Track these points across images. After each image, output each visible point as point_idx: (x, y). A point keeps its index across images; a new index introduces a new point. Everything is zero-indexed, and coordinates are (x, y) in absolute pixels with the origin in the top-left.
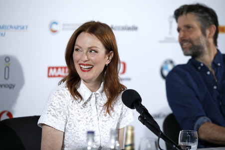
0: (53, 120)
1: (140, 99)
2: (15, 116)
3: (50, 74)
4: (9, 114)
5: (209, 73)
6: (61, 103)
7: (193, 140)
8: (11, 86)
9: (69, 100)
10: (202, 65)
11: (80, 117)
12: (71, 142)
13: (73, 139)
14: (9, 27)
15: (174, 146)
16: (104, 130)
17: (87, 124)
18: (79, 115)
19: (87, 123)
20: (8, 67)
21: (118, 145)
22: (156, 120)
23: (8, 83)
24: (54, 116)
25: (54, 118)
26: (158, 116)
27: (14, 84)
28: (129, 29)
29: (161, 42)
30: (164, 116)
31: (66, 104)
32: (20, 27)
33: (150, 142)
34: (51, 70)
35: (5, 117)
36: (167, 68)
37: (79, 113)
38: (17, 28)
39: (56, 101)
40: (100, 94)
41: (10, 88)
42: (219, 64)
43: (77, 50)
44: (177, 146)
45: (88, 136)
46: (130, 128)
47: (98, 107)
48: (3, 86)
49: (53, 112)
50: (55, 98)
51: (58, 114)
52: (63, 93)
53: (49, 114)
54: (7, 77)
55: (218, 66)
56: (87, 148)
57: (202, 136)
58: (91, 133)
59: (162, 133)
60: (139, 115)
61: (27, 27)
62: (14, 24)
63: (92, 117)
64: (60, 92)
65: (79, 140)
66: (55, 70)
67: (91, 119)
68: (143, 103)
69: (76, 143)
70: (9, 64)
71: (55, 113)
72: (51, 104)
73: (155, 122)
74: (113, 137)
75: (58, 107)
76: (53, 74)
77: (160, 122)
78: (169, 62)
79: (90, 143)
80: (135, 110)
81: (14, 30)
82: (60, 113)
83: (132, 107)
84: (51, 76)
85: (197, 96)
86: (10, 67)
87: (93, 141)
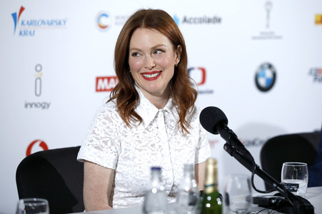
0: (96, 154)
1: (226, 121)
2: (50, 148)
4: (43, 144)
7: (300, 177)
8: (45, 106)
9: (119, 124)
11: (141, 144)
12: (131, 179)
13: (134, 175)
14: (40, 23)
15: (275, 185)
17: (154, 154)
18: (140, 142)
19: (154, 152)
20: (40, 78)
21: (195, 185)
23: (41, 102)
24: (97, 147)
25: (97, 151)
26: (253, 143)
27: (48, 102)
28: (209, 21)
29: (254, 38)
30: (261, 142)
31: (114, 130)
32: (56, 21)
33: (241, 179)
34: (100, 81)
36: (264, 76)
37: (140, 139)
38: (51, 23)
39: (99, 126)
40: (169, 111)
41: (44, 107)
43: (135, 54)
44: (278, 185)
45: (152, 173)
46: (211, 161)
47: (168, 130)
48: (34, 106)
49: (96, 142)
50: (99, 123)
51: (103, 144)
52: (110, 115)
53: (91, 146)
54: (38, 93)
59: (258, 167)
60: (225, 142)
61: (65, 22)
62: (48, 18)
63: (160, 144)
64: (105, 114)
65: (142, 176)
66: (106, 81)
67: (160, 146)
68: (230, 126)
69: (138, 181)
70: (41, 74)
71: (98, 143)
72: (94, 131)
73: (248, 152)
74: (188, 174)
75: (103, 135)
76: (103, 88)
77: (256, 153)
78: (266, 66)
80: (219, 135)
81: (47, 26)
82: (106, 143)
83: (214, 132)
84: (101, 90)
86: (42, 78)
87: (160, 180)
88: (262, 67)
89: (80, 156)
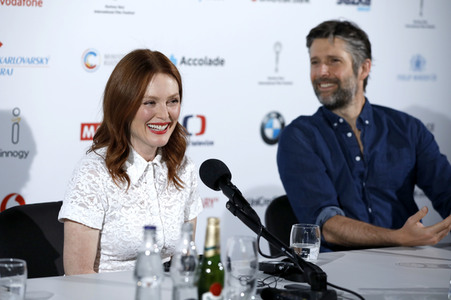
0: (80, 212)
1: (228, 175)
2: (28, 202)
3: (84, 136)
4: (20, 199)
5: (350, 135)
6: (92, 185)
7: (312, 240)
8: (23, 155)
9: (105, 179)
10: (341, 121)
11: (130, 201)
12: (116, 241)
13: (121, 236)
14: (19, 61)
15: (283, 249)
16: (168, 221)
19: (142, 211)
20: (17, 124)
22: (254, 208)
23: (18, 150)
24: (81, 205)
25: (82, 209)
26: (258, 202)
28: (211, 63)
30: (266, 201)
31: (101, 186)
32: (37, 59)
33: (246, 242)
34: (86, 128)
35: (12, 203)
36: (271, 126)
38: (31, 61)
39: (84, 182)
40: (158, 163)
41: (21, 157)
42: (367, 122)
44: (287, 249)
45: (145, 233)
46: (212, 220)
47: (157, 185)
48: (10, 154)
49: (80, 199)
50: (82, 178)
51: (89, 202)
52: (95, 168)
53: (74, 203)
54: (15, 140)
55: (365, 124)
56: (144, 253)
57: (329, 238)
58: (151, 229)
60: (227, 199)
61: (47, 60)
62: (28, 55)
63: (149, 201)
64: (90, 167)
66: (92, 128)
67: (149, 204)
68: (234, 181)
69: (125, 243)
70: (19, 119)
71: (83, 200)
72: (77, 186)
73: (253, 212)
75: (88, 191)
76: (89, 135)
77: (261, 212)
78: (274, 115)
79: (149, 244)
80: (221, 192)
81: (27, 64)
82: (92, 199)
83: (215, 187)
84: (86, 139)
85: (328, 172)
86: (20, 123)
87: (155, 240)
88: (269, 116)
89: (62, 215)
